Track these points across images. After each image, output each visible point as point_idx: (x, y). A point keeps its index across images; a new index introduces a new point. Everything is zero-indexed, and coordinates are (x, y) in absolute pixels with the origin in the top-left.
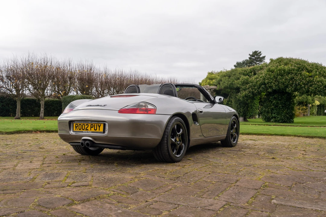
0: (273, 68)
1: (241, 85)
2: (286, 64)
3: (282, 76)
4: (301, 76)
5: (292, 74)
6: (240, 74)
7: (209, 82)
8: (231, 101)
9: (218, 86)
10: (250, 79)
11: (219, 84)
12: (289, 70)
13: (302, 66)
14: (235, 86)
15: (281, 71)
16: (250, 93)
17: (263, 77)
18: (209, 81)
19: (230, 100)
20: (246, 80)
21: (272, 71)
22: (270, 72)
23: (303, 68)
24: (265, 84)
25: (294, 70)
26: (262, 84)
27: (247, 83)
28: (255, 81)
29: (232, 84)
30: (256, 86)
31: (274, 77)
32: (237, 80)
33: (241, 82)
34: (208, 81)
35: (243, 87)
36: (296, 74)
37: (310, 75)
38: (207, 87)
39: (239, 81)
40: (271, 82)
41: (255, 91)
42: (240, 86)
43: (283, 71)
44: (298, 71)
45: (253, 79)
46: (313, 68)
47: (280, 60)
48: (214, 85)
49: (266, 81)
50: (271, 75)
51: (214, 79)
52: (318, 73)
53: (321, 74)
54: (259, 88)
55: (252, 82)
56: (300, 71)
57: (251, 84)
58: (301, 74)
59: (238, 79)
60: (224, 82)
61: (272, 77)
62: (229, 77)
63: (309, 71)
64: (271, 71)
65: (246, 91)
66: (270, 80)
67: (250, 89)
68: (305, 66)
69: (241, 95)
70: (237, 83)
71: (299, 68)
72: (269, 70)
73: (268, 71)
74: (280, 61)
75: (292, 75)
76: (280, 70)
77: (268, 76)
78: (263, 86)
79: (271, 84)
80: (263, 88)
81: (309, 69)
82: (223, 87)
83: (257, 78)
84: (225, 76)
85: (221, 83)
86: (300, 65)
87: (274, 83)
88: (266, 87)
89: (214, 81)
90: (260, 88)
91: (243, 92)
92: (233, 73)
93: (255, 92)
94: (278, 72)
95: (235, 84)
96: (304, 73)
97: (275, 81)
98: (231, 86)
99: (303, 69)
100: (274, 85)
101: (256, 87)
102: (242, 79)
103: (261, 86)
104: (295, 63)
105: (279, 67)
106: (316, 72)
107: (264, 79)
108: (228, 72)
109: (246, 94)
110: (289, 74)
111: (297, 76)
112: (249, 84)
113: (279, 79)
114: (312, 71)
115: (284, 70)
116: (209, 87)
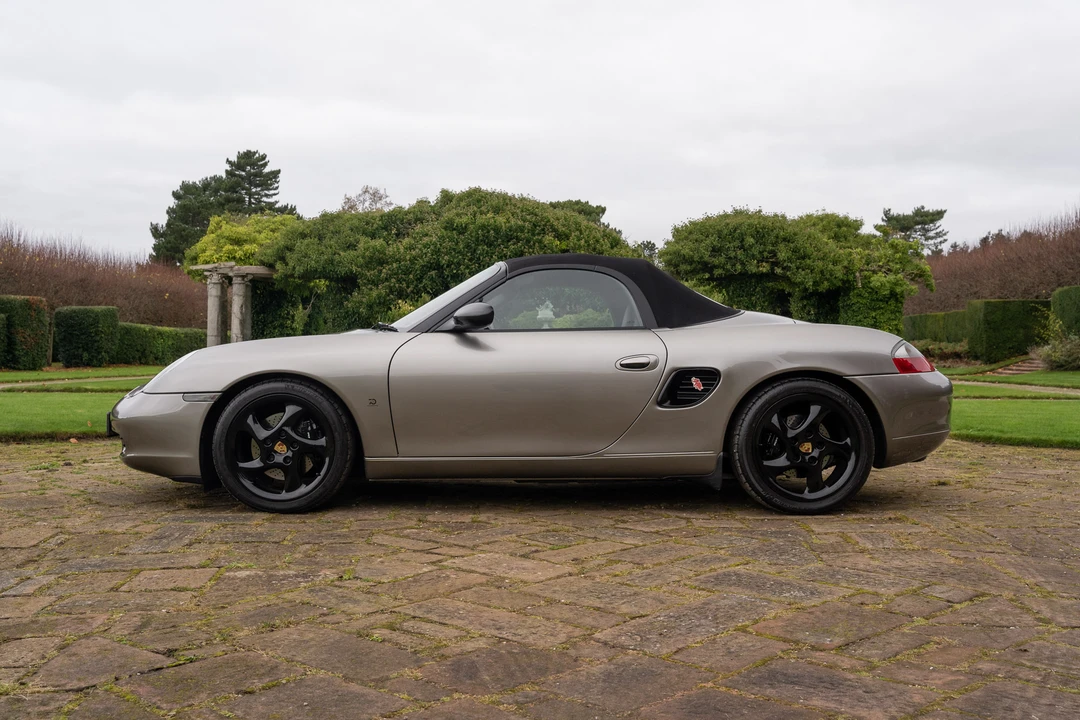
0: (464, 220)
1: (362, 266)
2: (497, 210)
3: (491, 245)
4: (541, 249)
5: (518, 239)
6: (352, 230)
7: (230, 252)
8: (293, 316)
9: (279, 266)
10: (390, 250)
11: (283, 259)
12: (510, 231)
13: (542, 220)
14: (342, 270)
15: (488, 232)
16: (391, 292)
17: (435, 244)
18: (231, 247)
19: (289, 313)
20: (378, 251)
21: (462, 230)
22: (454, 232)
23: (544, 225)
24: (438, 267)
25: (521, 229)
26: (430, 268)
27: (382, 262)
28: (408, 257)
29: (331, 262)
30: (410, 273)
31: (468, 246)
32: (345, 251)
33: (363, 257)
34: (229, 247)
35: (368, 274)
36: (528, 241)
37: (564, 247)
38: (231, 267)
39: (352, 253)
40: (459, 264)
41: (408, 287)
42: (359, 269)
43: (492, 232)
44: (533, 235)
45: (402, 250)
46: (568, 226)
47: (477, 196)
48: (262, 263)
49: (445, 260)
50: (458, 242)
51: (245, 241)
52: (582, 242)
53: (589, 245)
54: (420, 280)
55: (397, 261)
56: (539, 234)
57: (395, 265)
58: (540, 242)
59: (352, 246)
60: (306, 256)
61: (461, 246)
62: (321, 238)
63: (559, 236)
64: (454, 229)
65: (380, 287)
66: (454, 257)
67: (393, 280)
68: (549, 221)
69: (364, 300)
70: (348, 261)
71: (535, 226)
72: (449, 226)
73: (445, 228)
74: (479, 201)
75: (520, 244)
76: (483, 227)
77: (448, 244)
78: (433, 273)
79: (458, 268)
80: (432, 279)
81: (562, 229)
82: (300, 270)
83: (411, 248)
84: (303, 236)
85: (290, 256)
86: (536, 215)
87: (467, 267)
88: (441, 275)
89: (247, 247)
90: (422, 277)
91: (371, 289)
92: (331, 228)
93: (409, 291)
94: (480, 232)
95: (340, 262)
96: (548, 238)
97: (470, 260)
98: (330, 267)
99: (543, 230)
100: (467, 271)
101: (411, 276)
102: (367, 249)
103: (426, 274)
104: (522, 211)
105: (481, 220)
106: (579, 240)
107: (437, 252)
108: (315, 224)
109: (379, 297)
110: (509, 241)
111: (530, 247)
112: (387, 263)
113: (482, 255)
114: (567, 237)
115: (497, 230)
116: (239, 270)
